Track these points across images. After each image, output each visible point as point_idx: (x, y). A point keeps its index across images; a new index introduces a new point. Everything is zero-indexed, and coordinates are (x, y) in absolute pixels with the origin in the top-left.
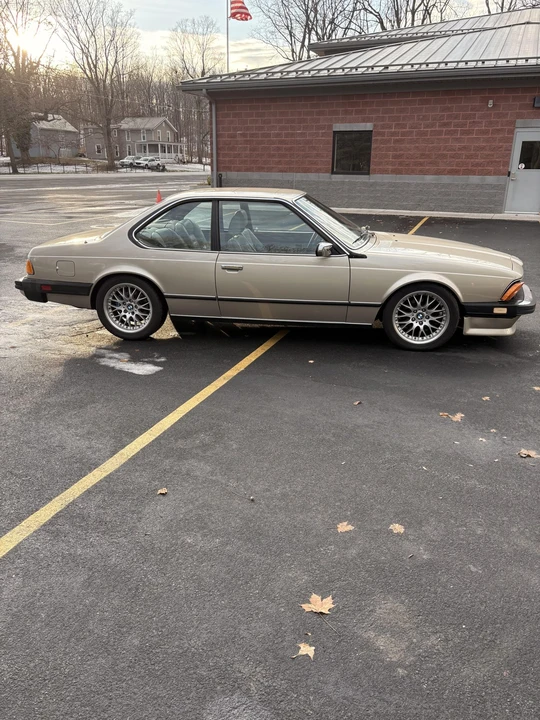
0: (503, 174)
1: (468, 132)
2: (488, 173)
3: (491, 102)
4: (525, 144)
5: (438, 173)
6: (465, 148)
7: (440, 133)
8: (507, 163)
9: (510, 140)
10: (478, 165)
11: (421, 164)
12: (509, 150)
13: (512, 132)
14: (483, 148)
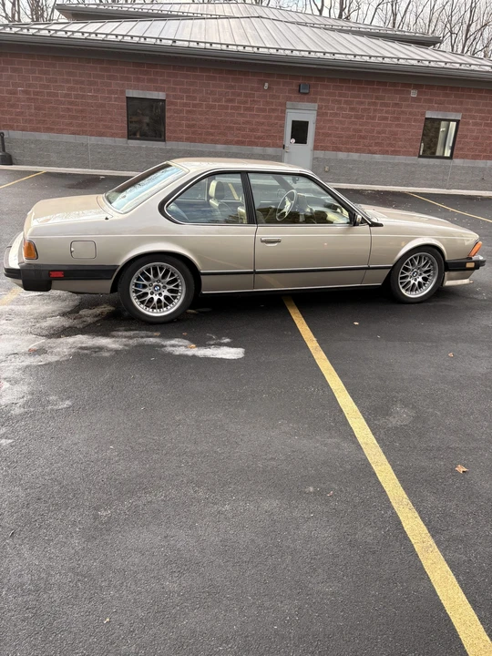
0: (280, 147)
1: (250, 109)
2: (268, 146)
3: (266, 85)
4: (294, 123)
5: (226, 143)
6: (248, 122)
7: (227, 108)
8: (282, 138)
9: (283, 118)
10: (259, 138)
11: (212, 134)
12: (283, 126)
13: (284, 112)
14: (263, 123)
